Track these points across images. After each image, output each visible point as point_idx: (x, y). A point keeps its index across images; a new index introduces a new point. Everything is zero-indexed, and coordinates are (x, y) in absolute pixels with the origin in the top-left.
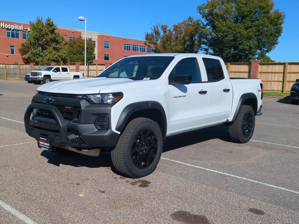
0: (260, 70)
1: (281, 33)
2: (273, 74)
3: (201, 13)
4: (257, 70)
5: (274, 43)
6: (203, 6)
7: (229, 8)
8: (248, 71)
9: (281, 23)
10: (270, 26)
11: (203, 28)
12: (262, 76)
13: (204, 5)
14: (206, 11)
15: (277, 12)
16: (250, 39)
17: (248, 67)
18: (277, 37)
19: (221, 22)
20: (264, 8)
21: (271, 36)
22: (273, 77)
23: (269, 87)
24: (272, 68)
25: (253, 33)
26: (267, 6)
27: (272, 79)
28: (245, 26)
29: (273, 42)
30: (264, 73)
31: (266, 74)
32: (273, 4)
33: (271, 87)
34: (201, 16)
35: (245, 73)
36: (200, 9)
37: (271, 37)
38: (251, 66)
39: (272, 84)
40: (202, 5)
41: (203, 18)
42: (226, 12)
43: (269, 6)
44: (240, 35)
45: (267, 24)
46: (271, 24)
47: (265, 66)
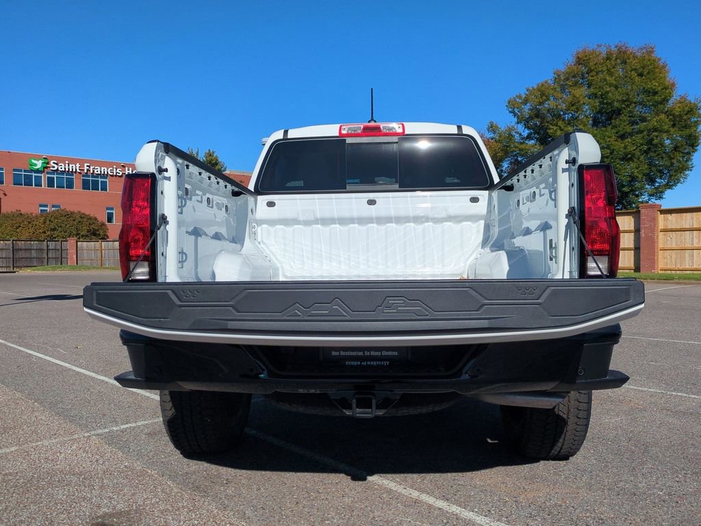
0: (661, 225)
1: (698, 145)
2: (695, 232)
3: (515, 115)
4: (655, 225)
5: (684, 168)
6: (518, 100)
7: (578, 96)
8: (633, 229)
9: (696, 122)
10: (672, 130)
11: (521, 143)
12: (669, 238)
13: (520, 97)
14: (526, 109)
15: (683, 101)
16: (631, 159)
17: (633, 220)
18: (689, 153)
19: (562, 127)
20: (656, 93)
21: (676, 151)
22: (694, 239)
23: (687, 262)
24: (692, 218)
25: (637, 148)
26: (663, 89)
27: (693, 244)
28: (617, 133)
29: (681, 166)
30: (672, 230)
31: (677, 232)
32: (673, 85)
33: (693, 262)
34: (516, 119)
35: (626, 234)
36: (513, 106)
37: (677, 153)
38: (639, 217)
39: (695, 255)
40: (517, 96)
41: (519, 125)
42: (573, 105)
43: (666, 89)
44: (609, 151)
45: (666, 127)
46: (674, 125)
47: (673, 215)
